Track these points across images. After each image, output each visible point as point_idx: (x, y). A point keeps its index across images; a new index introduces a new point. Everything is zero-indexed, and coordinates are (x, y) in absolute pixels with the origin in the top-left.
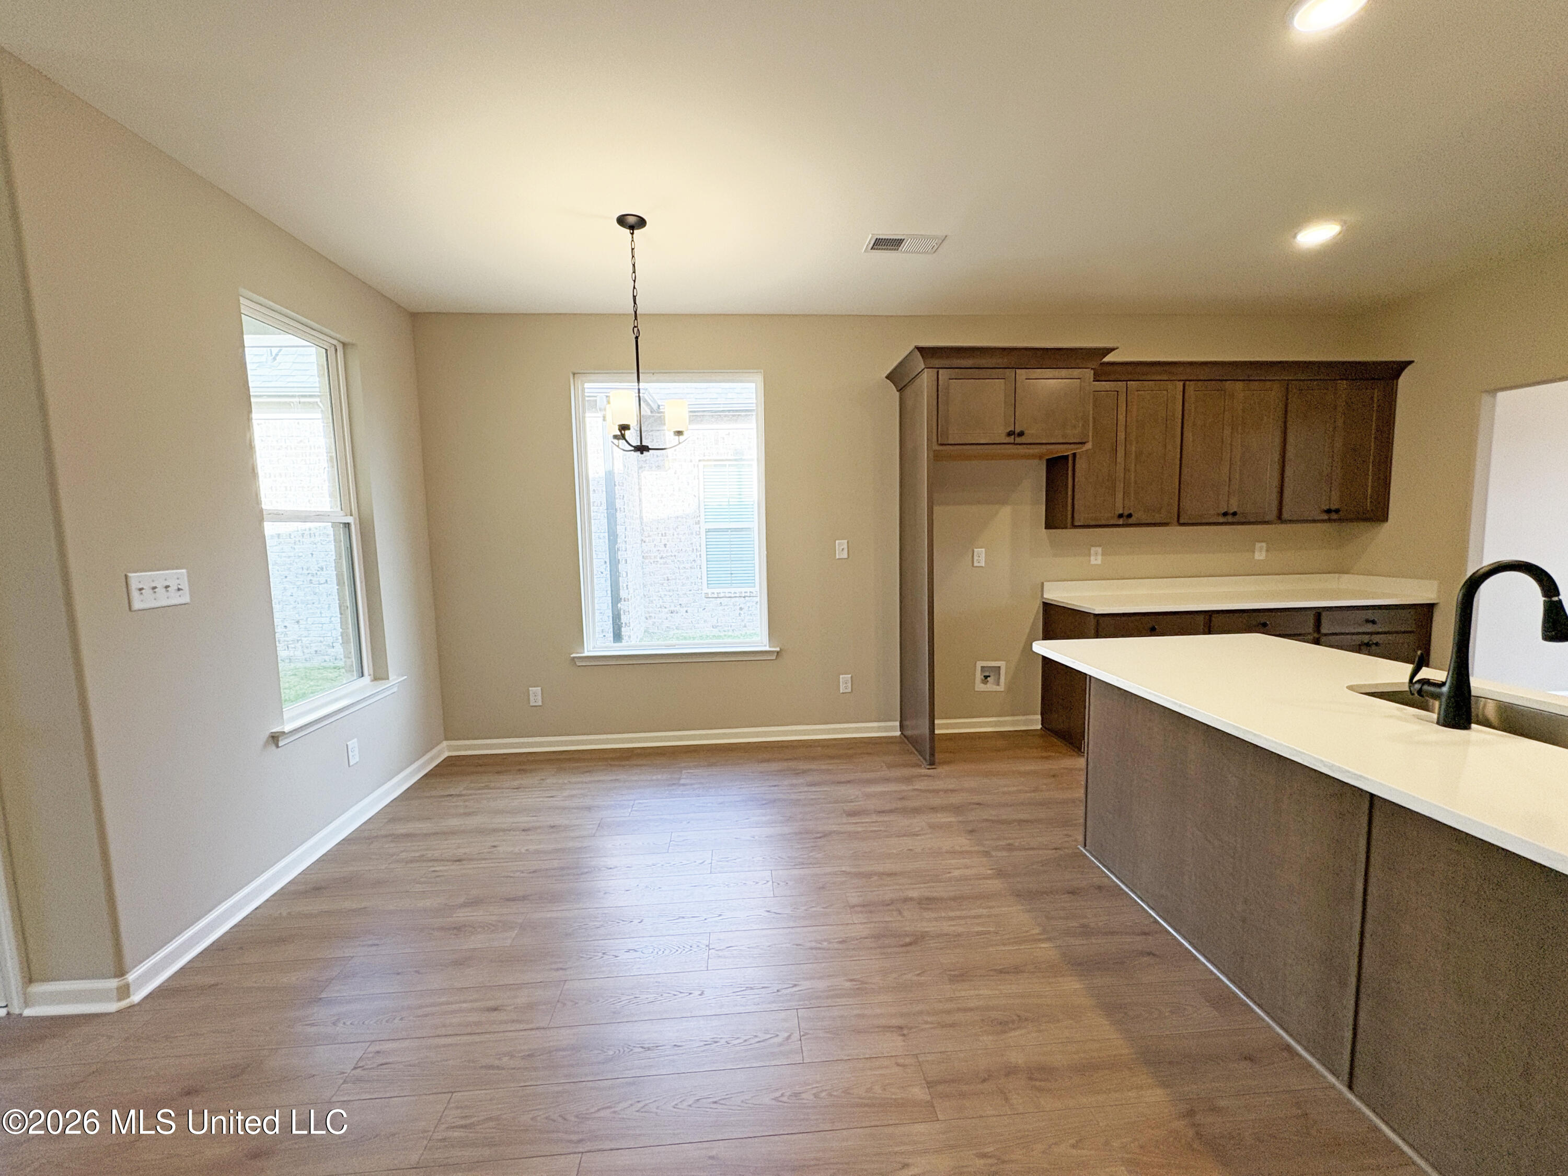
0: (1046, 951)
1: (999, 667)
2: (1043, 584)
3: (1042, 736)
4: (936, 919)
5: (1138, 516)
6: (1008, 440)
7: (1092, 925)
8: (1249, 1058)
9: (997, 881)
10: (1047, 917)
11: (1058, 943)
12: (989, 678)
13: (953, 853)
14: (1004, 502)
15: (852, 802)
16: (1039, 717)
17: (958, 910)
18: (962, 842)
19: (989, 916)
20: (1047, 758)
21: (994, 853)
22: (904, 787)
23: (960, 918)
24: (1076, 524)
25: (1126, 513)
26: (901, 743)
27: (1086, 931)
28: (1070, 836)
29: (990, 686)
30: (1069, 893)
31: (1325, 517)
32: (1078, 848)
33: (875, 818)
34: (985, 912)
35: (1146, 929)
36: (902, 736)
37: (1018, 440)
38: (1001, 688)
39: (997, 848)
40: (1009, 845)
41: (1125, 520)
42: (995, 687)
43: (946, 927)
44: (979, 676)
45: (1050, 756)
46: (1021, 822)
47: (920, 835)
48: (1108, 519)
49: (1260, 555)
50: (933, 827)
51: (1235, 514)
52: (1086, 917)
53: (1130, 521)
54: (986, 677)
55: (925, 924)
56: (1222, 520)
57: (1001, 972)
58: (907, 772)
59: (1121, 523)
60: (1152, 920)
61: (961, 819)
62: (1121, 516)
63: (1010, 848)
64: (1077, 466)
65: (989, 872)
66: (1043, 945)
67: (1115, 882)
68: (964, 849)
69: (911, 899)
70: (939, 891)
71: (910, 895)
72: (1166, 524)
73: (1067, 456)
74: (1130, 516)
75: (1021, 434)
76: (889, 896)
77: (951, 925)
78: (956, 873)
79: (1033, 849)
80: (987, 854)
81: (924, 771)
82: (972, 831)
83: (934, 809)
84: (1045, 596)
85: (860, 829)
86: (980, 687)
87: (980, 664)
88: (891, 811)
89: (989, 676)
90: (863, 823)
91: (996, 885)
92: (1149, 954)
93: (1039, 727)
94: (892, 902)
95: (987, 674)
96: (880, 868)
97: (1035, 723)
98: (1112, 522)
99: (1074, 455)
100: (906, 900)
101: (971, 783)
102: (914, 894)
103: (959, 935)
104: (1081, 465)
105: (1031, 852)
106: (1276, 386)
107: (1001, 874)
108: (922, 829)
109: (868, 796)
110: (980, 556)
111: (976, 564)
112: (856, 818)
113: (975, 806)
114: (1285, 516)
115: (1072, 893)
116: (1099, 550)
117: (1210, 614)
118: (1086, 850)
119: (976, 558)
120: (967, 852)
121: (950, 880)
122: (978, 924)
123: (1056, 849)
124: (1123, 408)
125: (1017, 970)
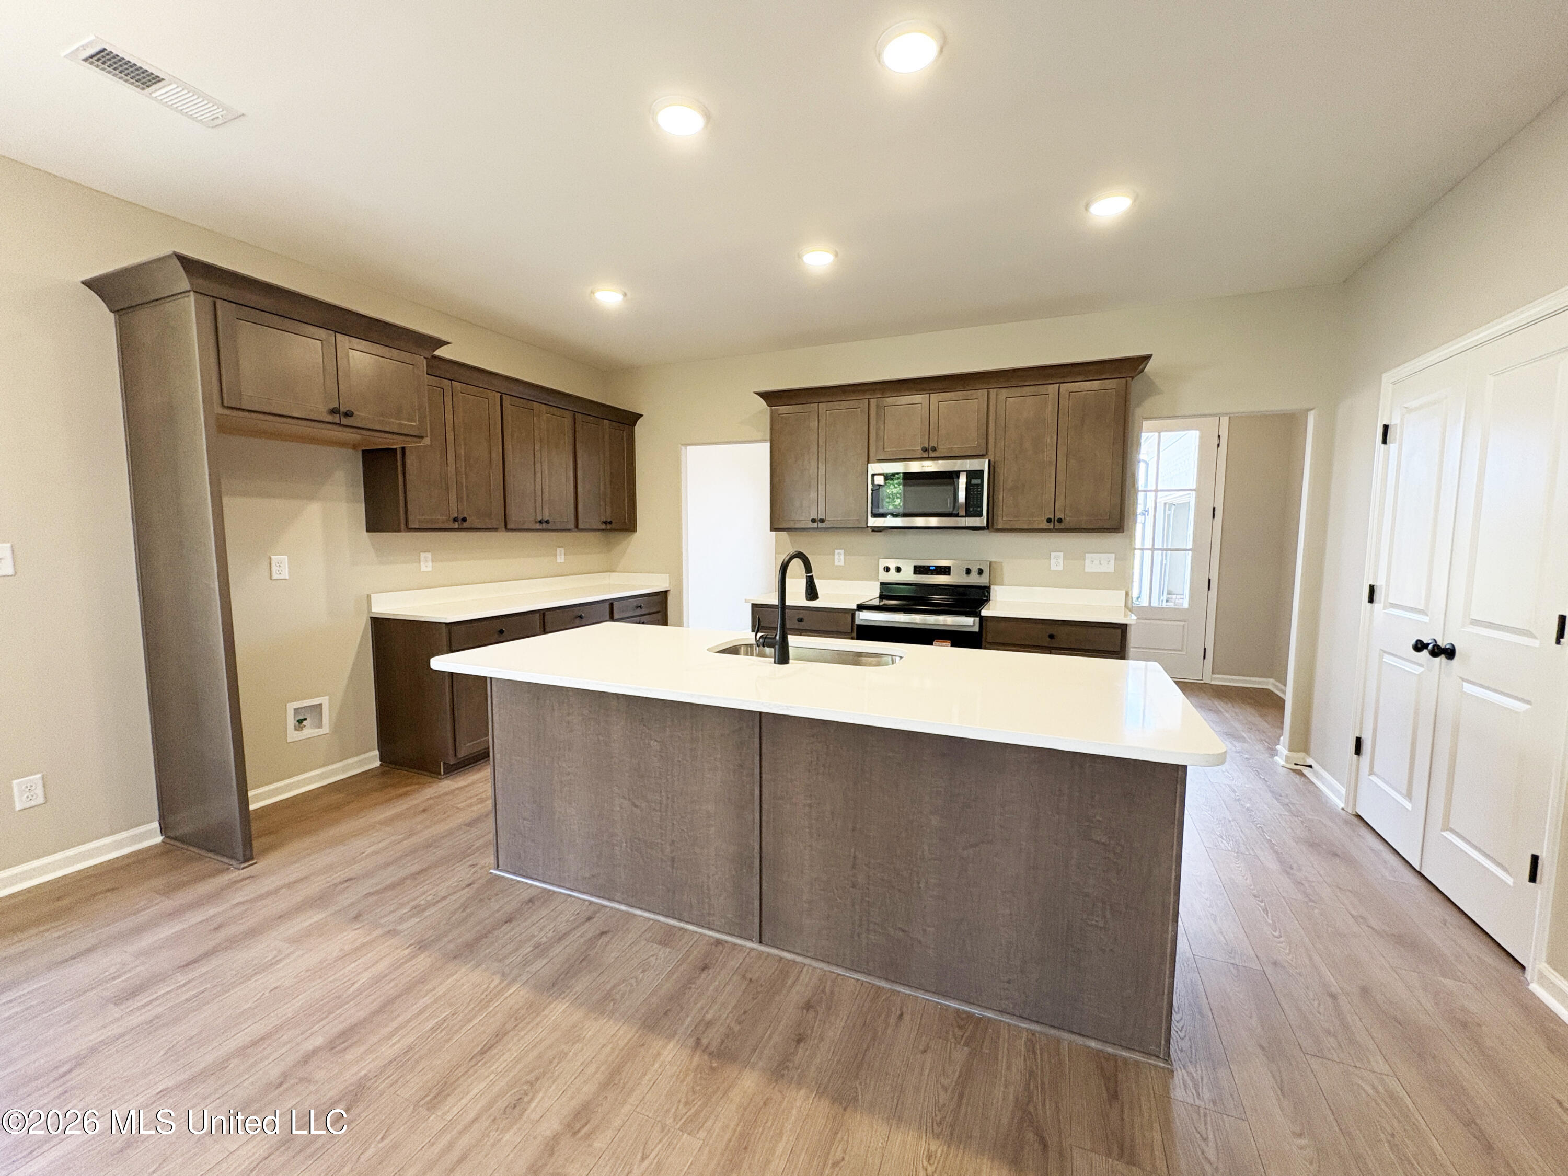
0: (517, 994)
1: (321, 704)
2: (369, 597)
3: (384, 774)
4: (368, 1051)
5: (472, 521)
6: (329, 418)
7: (544, 939)
8: (705, 968)
9: (423, 956)
10: (500, 961)
11: (524, 978)
12: (305, 723)
13: (345, 956)
14: (311, 497)
15: (119, 977)
16: (377, 752)
17: (392, 1020)
18: (351, 936)
19: (436, 1001)
20: (406, 794)
21: (400, 928)
22: (212, 911)
23: (397, 1030)
24: (410, 527)
25: (461, 517)
26: (167, 852)
27: (541, 950)
28: (476, 864)
29: (308, 731)
30: (506, 922)
31: (603, 527)
32: (491, 873)
33: (181, 979)
34: (427, 1000)
35: (588, 914)
36: (168, 841)
37: (345, 421)
38: (326, 729)
39: (402, 920)
40: (415, 907)
41: (460, 524)
42: (317, 730)
43: (388, 1051)
44: (291, 721)
45: (408, 792)
46: (414, 876)
47: (281, 960)
48: (443, 522)
49: (561, 559)
50: (296, 940)
51: (547, 522)
52: (534, 936)
53: (465, 525)
54: (300, 721)
55: (355, 1069)
56: (538, 526)
57: (483, 1052)
58: (204, 888)
59: (456, 526)
60: (587, 903)
61: (330, 910)
62: (455, 520)
63: (418, 910)
64: (408, 462)
65: (406, 952)
66: (511, 991)
67: (538, 887)
68: (358, 943)
69: (315, 1052)
70: (352, 1014)
71: (311, 1048)
72: (495, 530)
73: (395, 450)
74: (464, 520)
75: (348, 414)
76: (274, 1072)
77: (394, 1045)
78: (366, 976)
79: (444, 898)
80: (392, 933)
81: (235, 875)
82: (356, 918)
83: (282, 917)
84: (374, 610)
85: (160, 1010)
86: (293, 735)
87: (291, 706)
88: (207, 955)
89: (305, 719)
90: (156, 999)
91: (423, 961)
92: (603, 933)
93: (378, 763)
94: (285, 1076)
95: (301, 717)
96: (232, 1045)
97: (372, 760)
98: (446, 526)
99: (403, 449)
100: (306, 1059)
101: (321, 860)
102: (319, 1041)
103: (410, 1049)
104: (411, 459)
105: (444, 903)
106: (567, 413)
107: (422, 946)
108: (280, 952)
109: (147, 953)
110: (282, 565)
111: (275, 576)
112: (138, 998)
113: (346, 885)
114: (581, 526)
115: (509, 921)
116: (429, 555)
117: (543, 613)
118: (501, 870)
119: (274, 568)
120: (363, 945)
121: (360, 992)
122: (427, 1019)
123: (469, 885)
124: (449, 408)
125: (500, 1036)
